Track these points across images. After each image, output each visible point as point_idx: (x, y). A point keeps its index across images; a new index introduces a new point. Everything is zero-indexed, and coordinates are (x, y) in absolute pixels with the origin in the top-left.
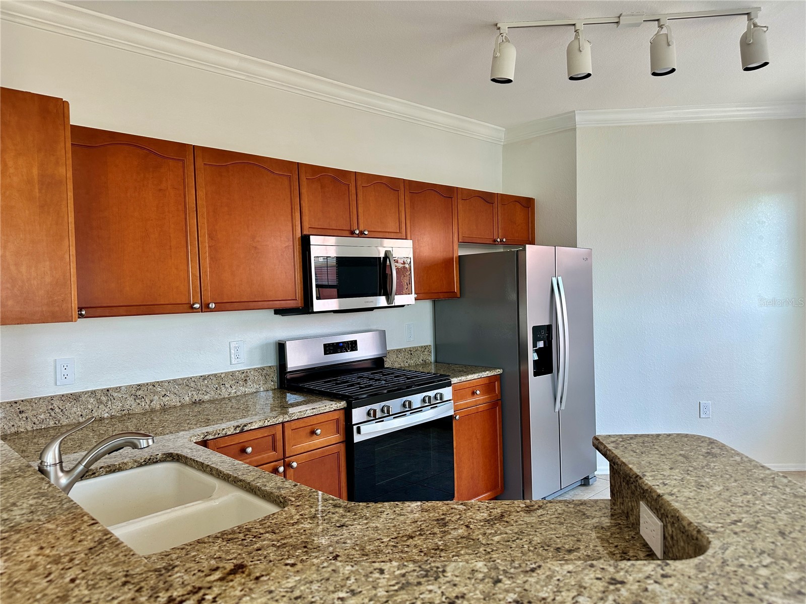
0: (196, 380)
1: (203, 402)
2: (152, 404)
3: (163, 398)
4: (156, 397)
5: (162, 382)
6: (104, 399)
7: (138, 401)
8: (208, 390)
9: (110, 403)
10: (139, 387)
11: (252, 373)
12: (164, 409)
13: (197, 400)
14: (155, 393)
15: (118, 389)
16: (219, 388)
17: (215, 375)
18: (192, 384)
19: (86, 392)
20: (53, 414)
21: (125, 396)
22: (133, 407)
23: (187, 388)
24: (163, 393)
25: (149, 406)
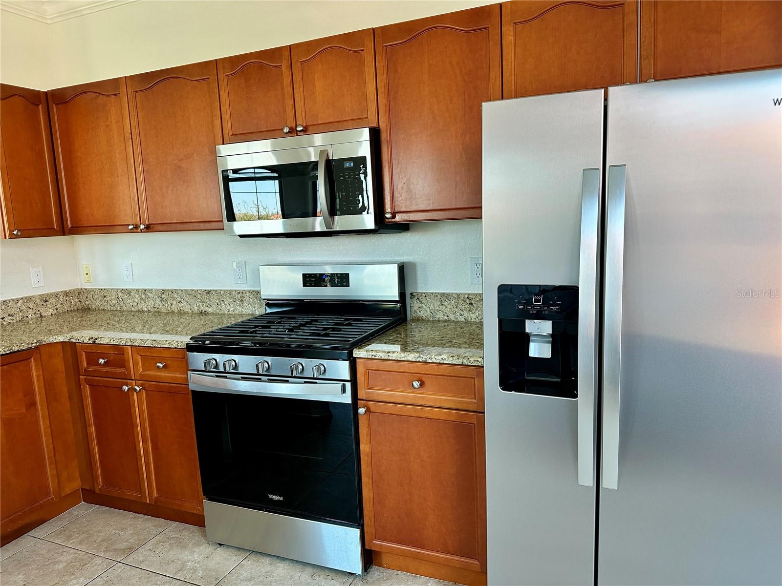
0: (201, 293)
1: (208, 313)
2: (172, 307)
3: (179, 304)
4: (174, 302)
5: (177, 290)
6: (143, 296)
7: (163, 303)
8: (211, 304)
9: (147, 300)
10: (163, 291)
11: (247, 294)
12: (181, 313)
13: (203, 311)
14: (174, 299)
15: (151, 291)
16: (219, 303)
17: (216, 291)
18: (199, 296)
19: (134, 290)
20: (118, 301)
21: (155, 297)
22: (160, 306)
23: (195, 298)
24: (179, 300)
25: (171, 308)
